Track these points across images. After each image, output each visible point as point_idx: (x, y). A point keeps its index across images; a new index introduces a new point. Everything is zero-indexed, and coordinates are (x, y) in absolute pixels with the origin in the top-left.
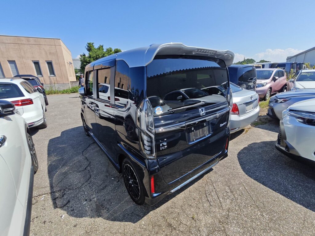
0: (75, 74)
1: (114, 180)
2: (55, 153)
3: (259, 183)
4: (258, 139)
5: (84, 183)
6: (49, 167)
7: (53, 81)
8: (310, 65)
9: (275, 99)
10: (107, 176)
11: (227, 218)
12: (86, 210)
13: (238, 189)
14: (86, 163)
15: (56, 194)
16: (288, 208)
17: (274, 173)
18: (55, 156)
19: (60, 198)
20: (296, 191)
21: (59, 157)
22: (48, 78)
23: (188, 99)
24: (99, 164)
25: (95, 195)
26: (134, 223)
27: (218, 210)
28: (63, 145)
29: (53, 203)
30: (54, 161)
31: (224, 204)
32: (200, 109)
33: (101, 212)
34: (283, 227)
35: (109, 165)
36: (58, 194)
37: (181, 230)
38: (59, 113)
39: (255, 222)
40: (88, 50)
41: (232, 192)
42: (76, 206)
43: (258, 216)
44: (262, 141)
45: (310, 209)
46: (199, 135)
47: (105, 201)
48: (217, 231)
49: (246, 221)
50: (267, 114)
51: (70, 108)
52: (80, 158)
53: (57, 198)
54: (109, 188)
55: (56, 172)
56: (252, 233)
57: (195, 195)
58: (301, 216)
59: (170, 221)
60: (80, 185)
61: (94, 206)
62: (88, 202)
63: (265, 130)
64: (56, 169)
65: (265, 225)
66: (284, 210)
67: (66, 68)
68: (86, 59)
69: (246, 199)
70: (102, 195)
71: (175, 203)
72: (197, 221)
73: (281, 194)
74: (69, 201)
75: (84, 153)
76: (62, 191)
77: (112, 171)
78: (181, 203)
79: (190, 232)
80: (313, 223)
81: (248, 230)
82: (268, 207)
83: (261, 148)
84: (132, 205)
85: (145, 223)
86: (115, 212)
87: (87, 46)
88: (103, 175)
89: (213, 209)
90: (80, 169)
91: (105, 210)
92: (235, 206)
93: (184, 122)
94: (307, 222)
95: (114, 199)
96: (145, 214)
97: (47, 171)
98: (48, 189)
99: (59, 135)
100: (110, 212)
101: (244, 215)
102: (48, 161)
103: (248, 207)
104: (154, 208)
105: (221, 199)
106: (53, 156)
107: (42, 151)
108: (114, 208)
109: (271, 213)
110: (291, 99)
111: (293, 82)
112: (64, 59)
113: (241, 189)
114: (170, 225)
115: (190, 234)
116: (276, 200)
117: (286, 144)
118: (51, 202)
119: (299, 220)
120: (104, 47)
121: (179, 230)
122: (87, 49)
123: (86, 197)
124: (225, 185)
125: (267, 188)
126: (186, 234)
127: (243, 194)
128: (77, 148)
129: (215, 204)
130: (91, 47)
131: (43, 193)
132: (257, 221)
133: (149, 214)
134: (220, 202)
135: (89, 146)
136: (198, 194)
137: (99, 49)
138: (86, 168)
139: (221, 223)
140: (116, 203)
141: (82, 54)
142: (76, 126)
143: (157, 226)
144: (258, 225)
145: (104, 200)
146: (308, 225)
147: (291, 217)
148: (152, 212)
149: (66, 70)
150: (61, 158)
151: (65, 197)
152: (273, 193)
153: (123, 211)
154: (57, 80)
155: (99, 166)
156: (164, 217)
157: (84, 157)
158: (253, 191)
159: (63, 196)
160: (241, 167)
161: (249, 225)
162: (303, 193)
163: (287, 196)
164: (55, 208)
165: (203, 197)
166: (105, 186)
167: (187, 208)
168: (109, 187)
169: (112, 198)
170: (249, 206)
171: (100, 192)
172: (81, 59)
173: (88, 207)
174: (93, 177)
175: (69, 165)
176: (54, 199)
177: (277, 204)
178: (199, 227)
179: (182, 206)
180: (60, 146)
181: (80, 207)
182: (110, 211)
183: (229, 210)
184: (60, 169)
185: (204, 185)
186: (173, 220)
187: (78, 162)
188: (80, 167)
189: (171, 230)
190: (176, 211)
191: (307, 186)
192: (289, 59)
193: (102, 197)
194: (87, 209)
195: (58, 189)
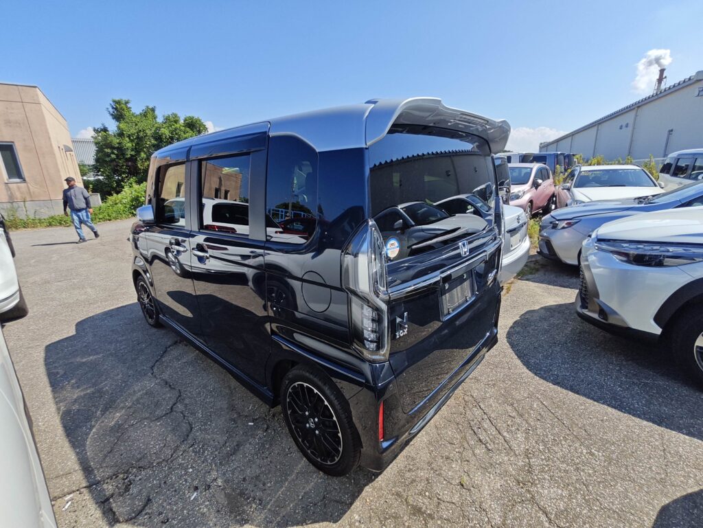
0: (81, 177)
1: (256, 427)
2: (72, 379)
3: (565, 389)
4: (534, 303)
5: (177, 446)
6: (63, 419)
7: (18, 195)
8: (583, 159)
9: (551, 223)
10: (234, 420)
11: (529, 472)
12: (203, 514)
13: (531, 408)
14: (170, 396)
15: (105, 486)
16: (630, 431)
17: (585, 367)
18: (73, 387)
19: (120, 495)
20: (633, 396)
21: (86, 389)
22: (3, 187)
23: (413, 226)
24: (203, 393)
25: (217, 471)
26: (335, 521)
27: (506, 458)
28: (90, 355)
29: (104, 513)
30: (76, 401)
31: (514, 444)
32: (460, 244)
33: (244, 512)
34: (634, 470)
35: (231, 393)
36: (110, 487)
37: (445, 516)
38: (53, 275)
39: (583, 470)
40: (113, 118)
41: (521, 416)
42: (172, 510)
43: (585, 456)
44: (542, 306)
45: (667, 428)
46: (456, 299)
47: (247, 482)
48: (520, 502)
49: (566, 471)
50: (537, 252)
51: (85, 263)
52: (150, 384)
53: (112, 496)
54: (249, 448)
55: (91, 430)
56: (586, 493)
57: (450, 433)
58: (657, 443)
59: (414, 502)
60: (169, 452)
61: (222, 499)
62: (201, 492)
63: (540, 285)
64: (88, 419)
65: (602, 472)
66: (625, 436)
67: (56, 160)
68: (110, 139)
69: (553, 426)
70: (235, 469)
71: (413, 459)
72: (472, 489)
73: (608, 405)
74: (149, 500)
75: (154, 370)
76: (121, 476)
77: (243, 406)
78: (424, 456)
79: (464, 516)
80: (679, 452)
81: (576, 488)
82: (596, 435)
83: (545, 319)
84: (317, 479)
85: (359, 516)
86: (280, 504)
87: (113, 108)
88: (223, 419)
89: (497, 458)
90: (158, 413)
91: (254, 506)
92: (536, 442)
93: (438, 272)
94: (670, 453)
95: (269, 473)
96: (355, 496)
97: (60, 430)
98: (79, 478)
99: (72, 332)
100: (269, 507)
101: (558, 459)
102: (57, 403)
103: (561, 441)
104: (371, 478)
105: (505, 434)
106: (69, 388)
107: (32, 379)
108: (276, 494)
109: (604, 446)
110: (580, 220)
111: (569, 190)
112: (50, 138)
113: (535, 406)
114: (417, 511)
115: (467, 521)
116: (605, 418)
117: (599, 305)
118: (95, 512)
119: (655, 451)
120: (156, 113)
121: (441, 518)
122: (112, 115)
123: (193, 480)
124: (504, 403)
125: (581, 397)
126: (457, 523)
127: (542, 416)
128: (135, 359)
129: (496, 446)
130: (123, 110)
131: (66, 490)
132: (586, 468)
133: (364, 494)
134: (505, 441)
135: (165, 352)
136: (456, 430)
137: (145, 116)
138: (172, 408)
139: (521, 484)
140: (277, 482)
141: (99, 126)
142: (113, 305)
143: (389, 518)
144: (590, 475)
145: (244, 479)
146: (672, 457)
147: (641, 448)
148: (368, 487)
149: (56, 165)
150: (92, 389)
151: (134, 490)
152: (594, 405)
153: (300, 497)
154: (31, 190)
155: (206, 397)
156: (398, 495)
157: (159, 381)
158: (558, 407)
159: (127, 489)
160: (522, 361)
161: (575, 478)
162: (644, 397)
163: (620, 408)
164: (113, 526)
165: (468, 434)
166: (237, 445)
167: (442, 465)
168: (248, 445)
169: (262, 472)
170: (562, 438)
171: (228, 461)
172: (95, 138)
173: (206, 506)
174: (196, 427)
175: (122, 405)
176: (104, 503)
177: (609, 427)
178: (481, 502)
179: (430, 464)
180: (84, 360)
181: (184, 508)
182: (268, 503)
183: (527, 454)
184: (99, 418)
185: (461, 409)
186: (420, 497)
187: (146, 394)
188: (155, 406)
189: (423, 522)
190: (421, 476)
191: (646, 385)
192: (544, 146)
193: (236, 474)
194: (205, 510)
195: (109, 472)
